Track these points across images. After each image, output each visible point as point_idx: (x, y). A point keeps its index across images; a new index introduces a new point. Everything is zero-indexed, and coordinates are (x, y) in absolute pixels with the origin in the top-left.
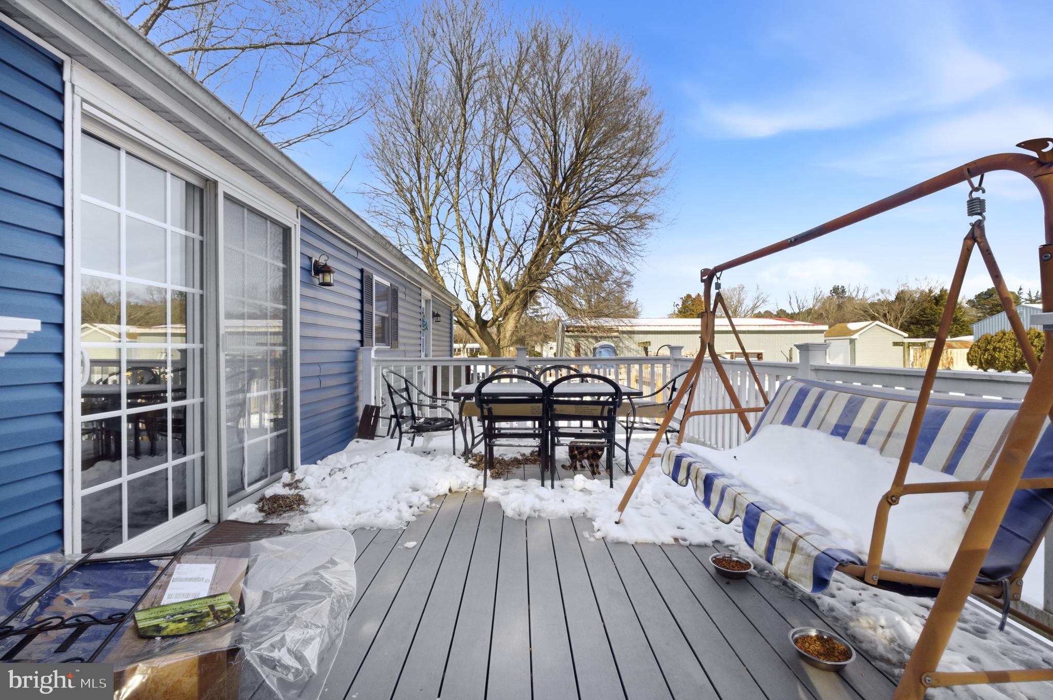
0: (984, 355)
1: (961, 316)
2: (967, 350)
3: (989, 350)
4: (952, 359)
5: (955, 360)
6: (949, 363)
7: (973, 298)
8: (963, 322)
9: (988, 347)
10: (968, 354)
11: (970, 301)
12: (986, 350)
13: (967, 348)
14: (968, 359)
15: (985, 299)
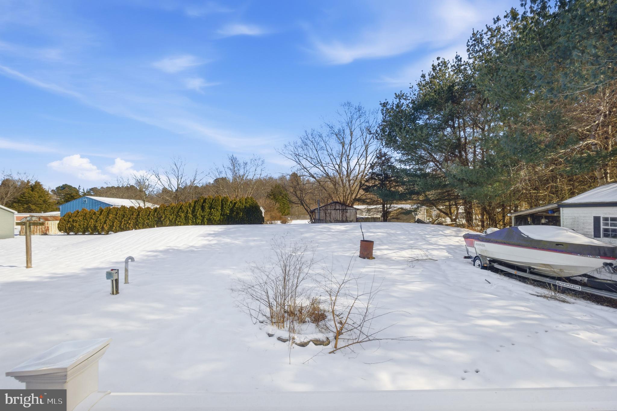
0: (68, 224)
1: (48, 199)
2: (58, 222)
3: (70, 222)
4: (48, 227)
5: (50, 228)
6: (46, 231)
7: (55, 189)
8: (50, 203)
9: (70, 220)
10: (59, 224)
11: (53, 191)
12: (69, 222)
13: (57, 220)
14: (58, 227)
15: (61, 190)
